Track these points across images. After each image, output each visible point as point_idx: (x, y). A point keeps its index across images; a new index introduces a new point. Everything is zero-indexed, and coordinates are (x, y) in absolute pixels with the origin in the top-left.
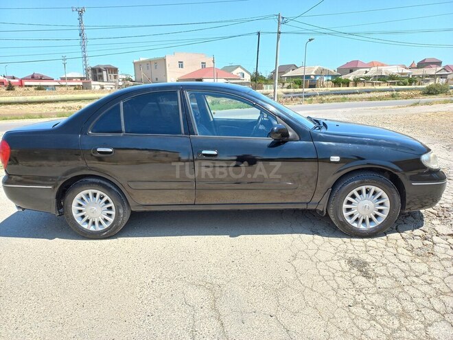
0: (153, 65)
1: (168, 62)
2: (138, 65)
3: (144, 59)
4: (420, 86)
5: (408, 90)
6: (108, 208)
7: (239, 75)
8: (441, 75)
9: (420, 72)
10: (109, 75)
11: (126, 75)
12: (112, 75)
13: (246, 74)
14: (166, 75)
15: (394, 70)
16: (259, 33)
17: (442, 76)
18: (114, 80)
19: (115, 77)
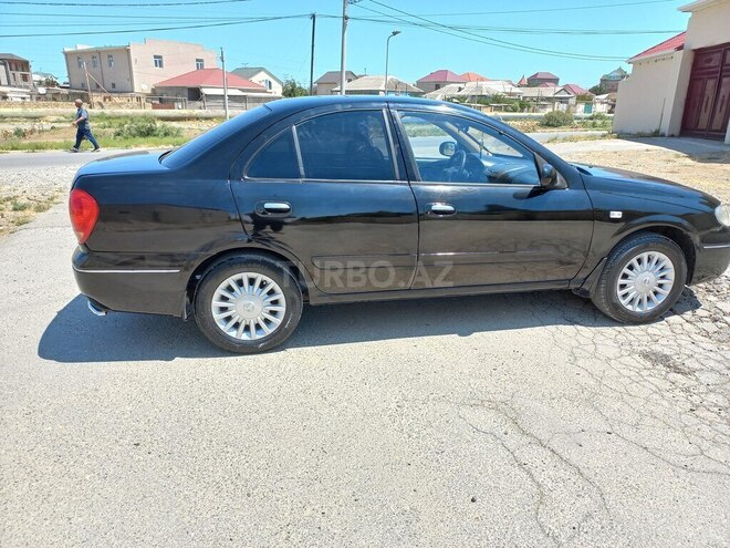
0: (105, 60)
1: (133, 56)
2: (73, 59)
3: (85, 47)
4: (535, 114)
5: (520, 118)
6: (271, 302)
7: (263, 84)
8: (561, 98)
9: (533, 92)
10: (11, 73)
11: (45, 75)
12: (18, 74)
13: (274, 83)
14: (131, 79)
15: (497, 87)
16: (314, 17)
17: (562, 100)
18: (22, 83)
19: (25, 78)
